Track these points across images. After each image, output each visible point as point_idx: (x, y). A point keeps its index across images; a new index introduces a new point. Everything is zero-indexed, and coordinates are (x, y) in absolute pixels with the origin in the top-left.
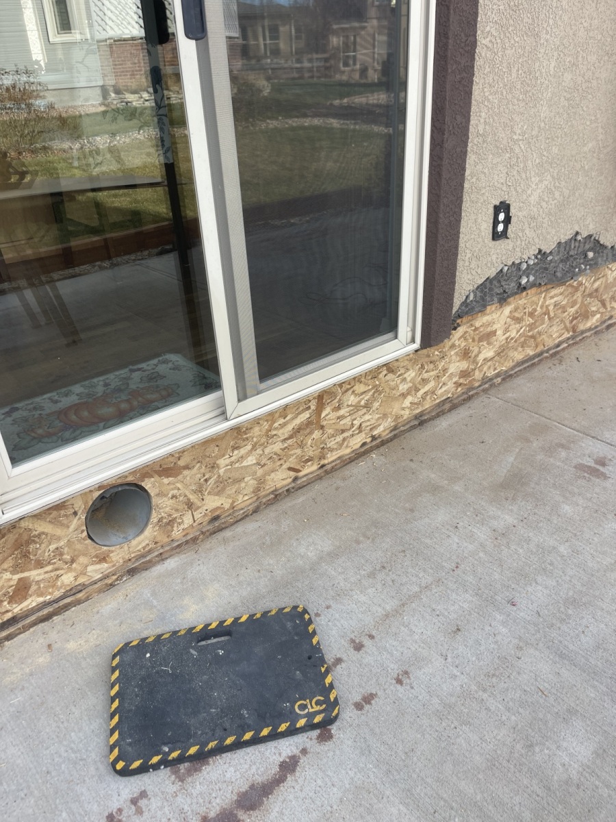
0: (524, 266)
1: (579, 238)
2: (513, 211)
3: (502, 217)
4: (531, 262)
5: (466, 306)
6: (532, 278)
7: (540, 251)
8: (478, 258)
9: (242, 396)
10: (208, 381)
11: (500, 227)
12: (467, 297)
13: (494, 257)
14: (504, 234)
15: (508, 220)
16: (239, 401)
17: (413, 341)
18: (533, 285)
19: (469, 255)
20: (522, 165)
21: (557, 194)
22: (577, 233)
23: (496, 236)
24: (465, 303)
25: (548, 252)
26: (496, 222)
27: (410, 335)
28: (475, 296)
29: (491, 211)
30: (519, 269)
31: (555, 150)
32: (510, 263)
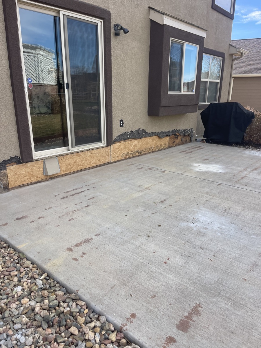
0: (128, 133)
1: (140, 130)
2: (124, 122)
3: (122, 122)
4: (130, 133)
5: (116, 140)
6: (130, 136)
7: (131, 131)
8: (117, 130)
9: (72, 147)
10: (65, 144)
11: (122, 125)
12: (116, 138)
13: (121, 130)
14: (122, 126)
15: (123, 123)
16: (72, 148)
17: (105, 144)
18: (131, 138)
19: (115, 129)
20: (125, 113)
21: (133, 120)
22: (140, 129)
23: (121, 126)
24: (115, 139)
25: (133, 131)
26: (120, 124)
27: (104, 143)
28: (118, 138)
29: (119, 121)
30: (127, 134)
31: (132, 111)
32: (125, 132)
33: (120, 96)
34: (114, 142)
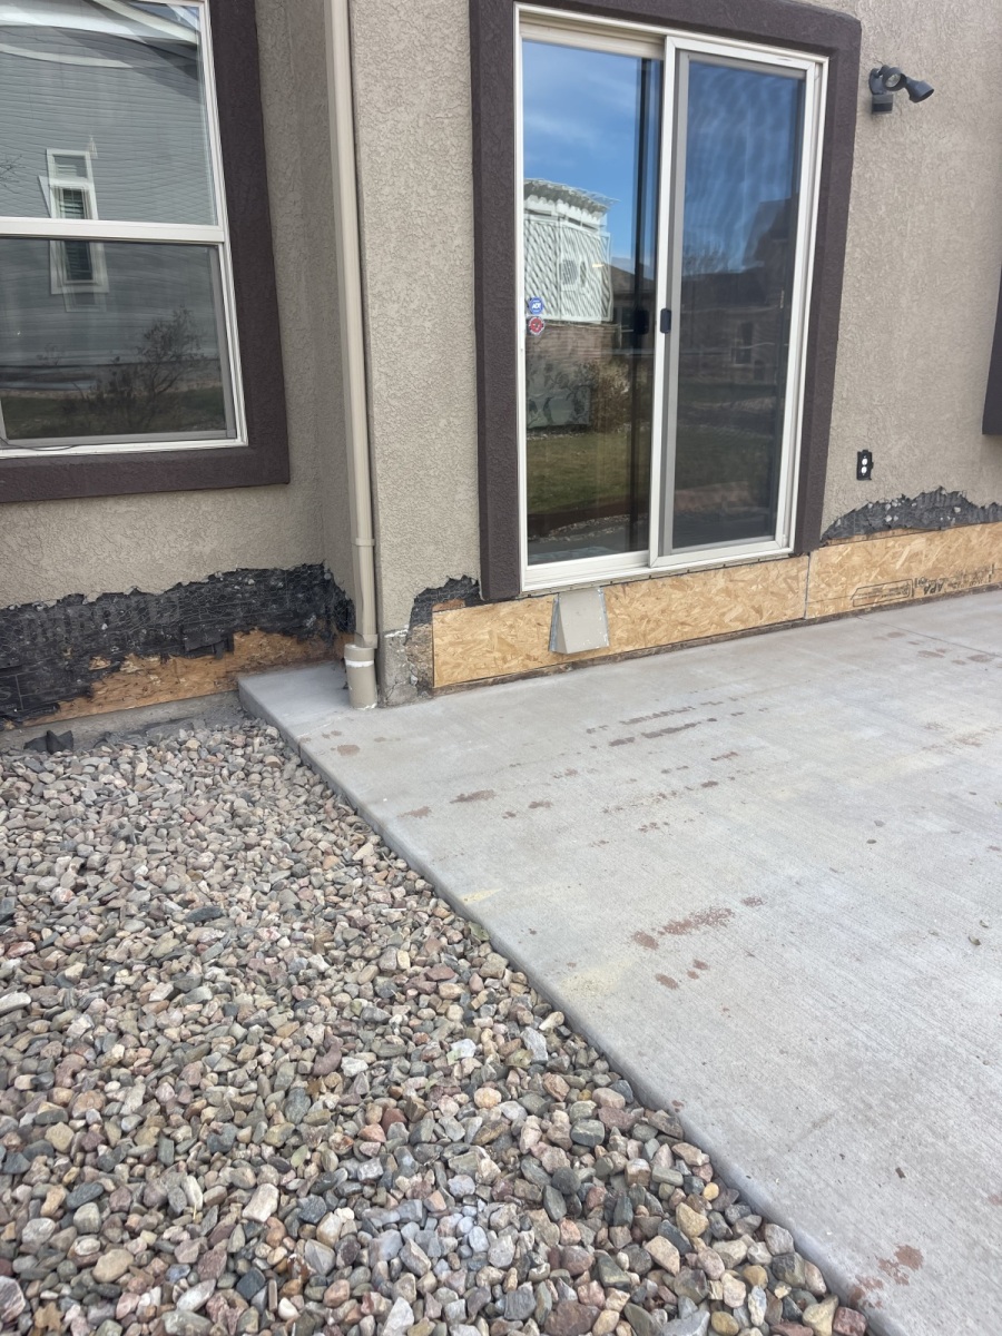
0: (888, 507)
1: (944, 492)
2: (874, 459)
3: (865, 462)
4: (896, 505)
5: (835, 530)
6: (896, 518)
7: (903, 497)
8: (843, 491)
9: (661, 554)
10: (636, 539)
11: (864, 470)
12: (836, 522)
13: (859, 494)
14: (867, 476)
15: (870, 466)
16: (659, 556)
17: (788, 546)
18: (899, 526)
19: (836, 488)
20: (881, 425)
21: (917, 451)
22: (941, 488)
23: (860, 476)
24: (833, 527)
25: (912, 498)
26: (860, 466)
27: (785, 541)
28: (843, 523)
29: (855, 456)
30: (884, 509)
31: (912, 416)
32: (875, 501)
33: (867, 354)
34: (825, 541)
